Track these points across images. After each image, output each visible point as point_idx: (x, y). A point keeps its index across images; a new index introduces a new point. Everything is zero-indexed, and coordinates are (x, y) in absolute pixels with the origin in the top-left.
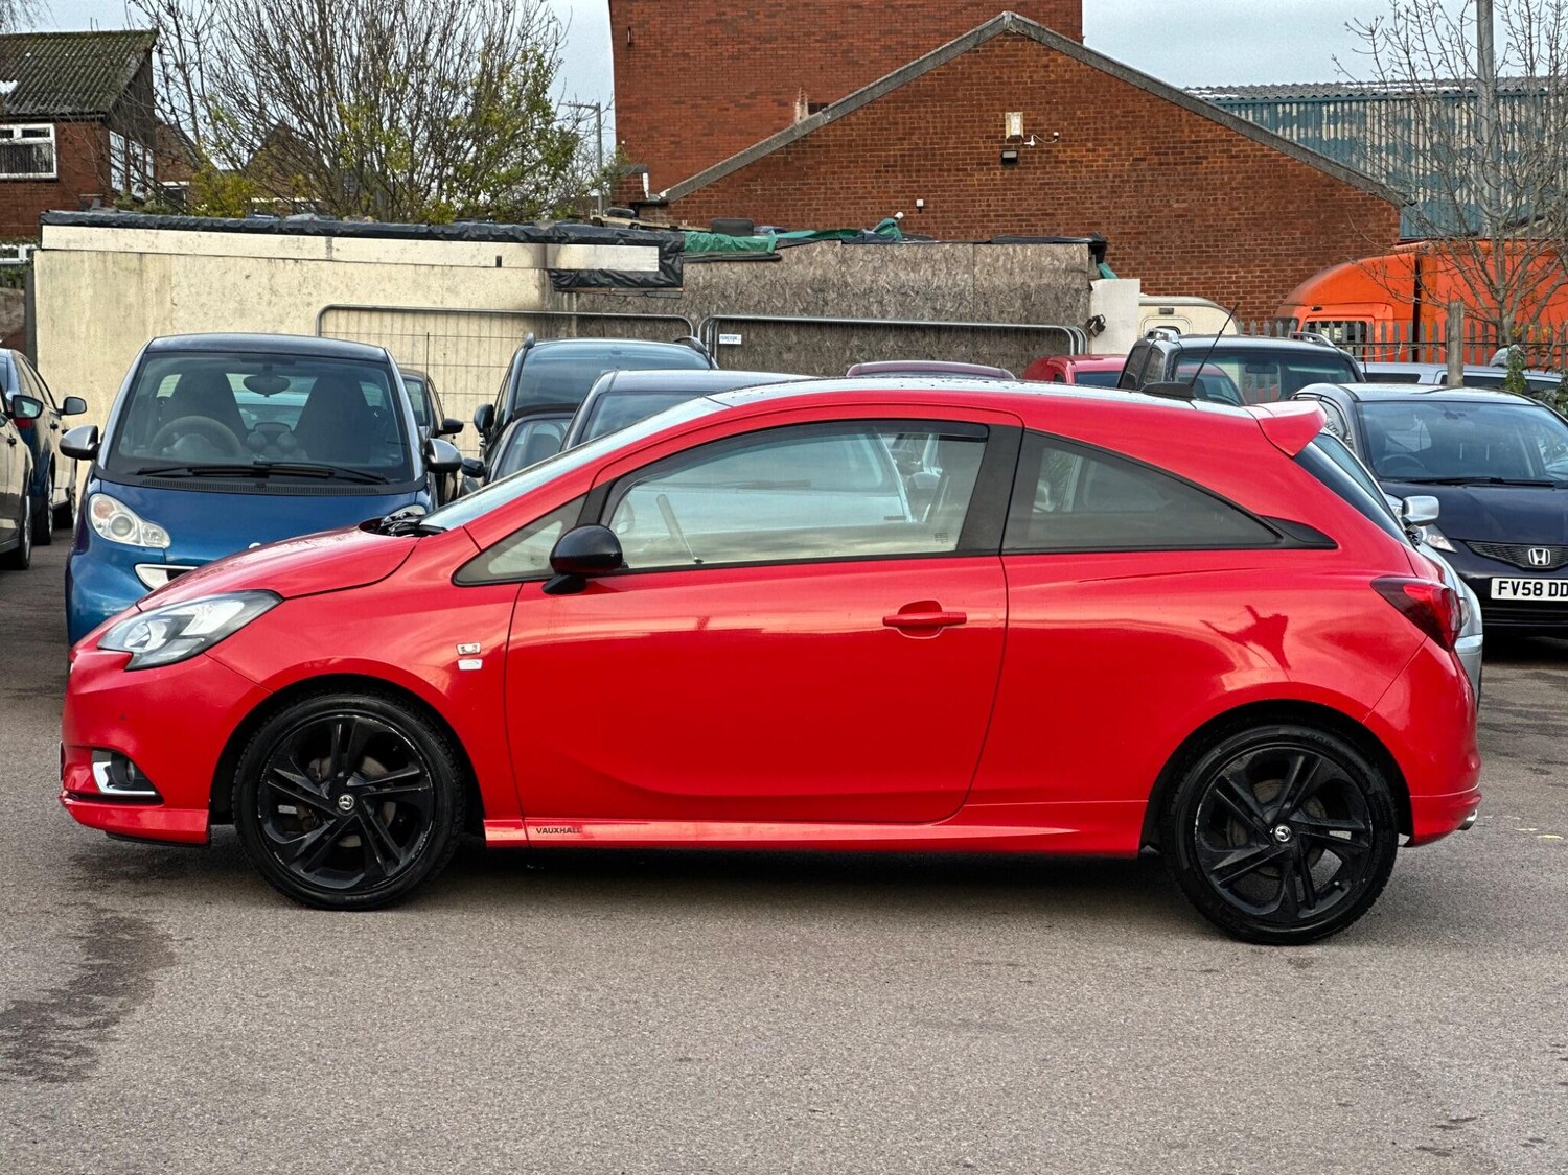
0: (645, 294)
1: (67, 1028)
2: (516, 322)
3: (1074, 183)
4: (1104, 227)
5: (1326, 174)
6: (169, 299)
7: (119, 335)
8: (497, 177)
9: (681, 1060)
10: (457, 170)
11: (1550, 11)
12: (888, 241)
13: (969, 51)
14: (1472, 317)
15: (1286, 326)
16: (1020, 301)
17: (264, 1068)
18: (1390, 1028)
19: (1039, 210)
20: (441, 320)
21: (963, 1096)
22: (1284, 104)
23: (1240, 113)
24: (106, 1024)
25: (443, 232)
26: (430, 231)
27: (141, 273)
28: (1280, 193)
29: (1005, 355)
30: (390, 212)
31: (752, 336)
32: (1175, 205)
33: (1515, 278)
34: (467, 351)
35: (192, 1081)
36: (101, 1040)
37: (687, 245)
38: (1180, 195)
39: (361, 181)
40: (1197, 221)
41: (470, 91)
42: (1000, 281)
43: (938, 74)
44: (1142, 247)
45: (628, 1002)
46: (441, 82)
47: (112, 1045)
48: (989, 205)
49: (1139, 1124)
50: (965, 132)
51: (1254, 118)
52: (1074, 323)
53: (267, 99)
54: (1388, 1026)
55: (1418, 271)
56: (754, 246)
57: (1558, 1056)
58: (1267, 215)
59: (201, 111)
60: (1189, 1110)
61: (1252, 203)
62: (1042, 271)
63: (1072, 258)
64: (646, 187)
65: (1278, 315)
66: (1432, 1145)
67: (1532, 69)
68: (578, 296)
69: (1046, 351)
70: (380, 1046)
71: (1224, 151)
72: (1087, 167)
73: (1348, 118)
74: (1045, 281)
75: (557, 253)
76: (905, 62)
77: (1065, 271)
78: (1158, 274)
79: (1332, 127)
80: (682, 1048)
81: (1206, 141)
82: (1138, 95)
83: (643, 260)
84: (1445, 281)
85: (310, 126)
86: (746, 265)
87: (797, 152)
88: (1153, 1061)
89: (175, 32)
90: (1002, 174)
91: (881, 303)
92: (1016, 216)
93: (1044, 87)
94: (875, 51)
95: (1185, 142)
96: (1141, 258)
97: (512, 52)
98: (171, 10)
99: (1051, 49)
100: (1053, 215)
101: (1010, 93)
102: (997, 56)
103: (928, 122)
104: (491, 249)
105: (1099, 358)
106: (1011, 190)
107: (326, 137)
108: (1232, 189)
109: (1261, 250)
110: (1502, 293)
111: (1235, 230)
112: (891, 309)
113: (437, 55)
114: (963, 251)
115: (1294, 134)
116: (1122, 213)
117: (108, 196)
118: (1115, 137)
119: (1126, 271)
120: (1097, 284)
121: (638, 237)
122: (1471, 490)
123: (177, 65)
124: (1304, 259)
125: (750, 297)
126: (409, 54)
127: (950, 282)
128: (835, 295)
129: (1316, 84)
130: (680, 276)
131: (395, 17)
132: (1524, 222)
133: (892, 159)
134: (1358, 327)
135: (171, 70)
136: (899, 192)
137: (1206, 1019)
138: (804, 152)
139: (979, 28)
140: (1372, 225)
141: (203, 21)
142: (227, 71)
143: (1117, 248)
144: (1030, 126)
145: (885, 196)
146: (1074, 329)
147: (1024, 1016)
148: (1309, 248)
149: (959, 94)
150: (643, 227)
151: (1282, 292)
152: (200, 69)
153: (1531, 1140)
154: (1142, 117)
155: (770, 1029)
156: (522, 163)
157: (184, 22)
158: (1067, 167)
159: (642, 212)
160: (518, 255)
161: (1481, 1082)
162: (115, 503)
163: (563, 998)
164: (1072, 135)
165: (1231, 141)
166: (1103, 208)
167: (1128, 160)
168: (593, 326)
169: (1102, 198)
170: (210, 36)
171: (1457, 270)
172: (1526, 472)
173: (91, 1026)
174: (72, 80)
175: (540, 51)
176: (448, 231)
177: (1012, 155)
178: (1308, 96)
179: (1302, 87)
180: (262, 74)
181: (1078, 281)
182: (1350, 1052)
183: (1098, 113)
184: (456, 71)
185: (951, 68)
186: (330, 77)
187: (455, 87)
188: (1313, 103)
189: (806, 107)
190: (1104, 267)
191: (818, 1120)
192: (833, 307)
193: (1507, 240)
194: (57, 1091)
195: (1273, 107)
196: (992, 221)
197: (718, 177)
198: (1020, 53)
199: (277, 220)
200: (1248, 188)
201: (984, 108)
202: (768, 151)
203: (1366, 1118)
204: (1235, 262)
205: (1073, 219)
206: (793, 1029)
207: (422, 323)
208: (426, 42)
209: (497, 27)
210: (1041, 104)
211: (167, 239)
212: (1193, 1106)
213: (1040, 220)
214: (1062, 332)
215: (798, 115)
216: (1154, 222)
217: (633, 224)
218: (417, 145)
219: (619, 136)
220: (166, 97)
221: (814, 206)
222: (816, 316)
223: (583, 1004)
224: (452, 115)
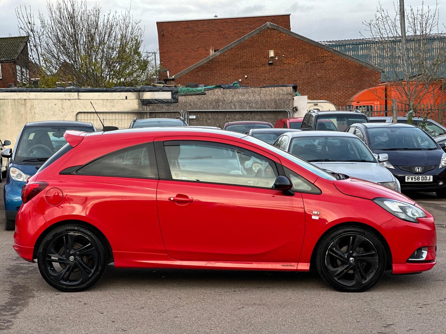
0: (168, 105)
1: (5, 315)
2: (132, 115)
3: (289, 69)
4: (298, 81)
5: (360, 64)
6: (33, 112)
7: (20, 123)
8: (126, 74)
9: (175, 317)
10: (114, 72)
11: (420, 16)
12: (236, 88)
13: (258, 34)
14: (402, 103)
15: (350, 107)
16: (274, 103)
17: (59, 324)
18: (372, 301)
19: (280, 77)
20: (111, 115)
21: (253, 323)
22: (348, 45)
23: (336, 48)
24: (16, 314)
25: (110, 90)
26: (107, 90)
27: (25, 105)
28: (347, 70)
29: (270, 119)
30: (96, 85)
31: (198, 116)
32: (318, 75)
33: (413, 92)
34: (118, 123)
35: (39, 328)
36: (14, 318)
37: (179, 91)
38: (319, 72)
39: (87, 76)
40: (324, 79)
41: (117, 50)
42: (268, 98)
43: (250, 40)
44: (309, 87)
45: (161, 302)
46: (109, 48)
47: (17, 319)
48: (265, 76)
49: (301, 329)
50: (258, 56)
51: (340, 49)
52: (289, 109)
53: (60, 54)
54: (371, 300)
55: (386, 91)
56: (198, 91)
57: (418, 307)
58: (344, 77)
59: (41, 58)
60: (315, 325)
61: (339, 73)
62: (280, 94)
63: (288, 91)
64: (168, 75)
65: (348, 104)
66: (382, 332)
67: (416, 33)
68: (149, 107)
69: (282, 117)
70: (92, 317)
71: (331, 59)
72: (292, 65)
73: (366, 48)
74: (281, 97)
75: (143, 95)
76: (241, 37)
77: (286, 94)
78: (314, 94)
79: (362, 51)
80: (176, 314)
81: (326, 56)
82: (306, 44)
83: (167, 96)
84: (393, 93)
85: (72, 61)
86: (196, 96)
87: (211, 64)
88: (306, 312)
89: (33, 37)
90: (269, 68)
91: (234, 105)
92: (273, 79)
93: (280, 43)
94: (232, 34)
95: (320, 57)
96: (309, 90)
97: (128, 39)
98: (32, 30)
99: (281, 32)
100: (284, 78)
101: (270, 45)
102: (266, 35)
103: (247, 54)
104: (124, 94)
105: (297, 118)
106: (271, 72)
107: (77, 65)
108: (333, 69)
109: (342, 86)
110: (410, 96)
111: (335, 81)
112: (238, 107)
113: (107, 40)
114: (257, 90)
115: (351, 53)
116: (303, 77)
117: (16, 83)
118: (300, 56)
119: (305, 94)
120: (295, 98)
121: (165, 89)
122: (398, 151)
123: (34, 46)
124: (354, 88)
125: (197, 105)
126: (99, 40)
127: (254, 99)
128: (221, 104)
129: (357, 39)
130: (177, 100)
131: (95, 30)
132: (415, 76)
133: (237, 64)
134: (370, 107)
135: (32, 47)
136: (240, 74)
137: (321, 300)
138: (213, 63)
139: (261, 27)
140: (373, 78)
141: (41, 33)
142: (48, 47)
143: (302, 87)
144: (276, 54)
145: (236, 75)
146: (289, 110)
147: (271, 302)
148: (356, 85)
149: (256, 46)
150: (167, 86)
151: (349, 98)
152: (41, 47)
153: (409, 329)
154: (307, 50)
155: (200, 308)
156: (133, 69)
157: (35, 34)
158: (287, 65)
159: (167, 82)
160: (132, 96)
161: (396, 314)
162: (17, 170)
163: (143, 302)
164: (288, 56)
165: (333, 56)
166: (298, 76)
167: (304, 62)
168: (154, 115)
169: (297, 73)
170: (43, 37)
171: (396, 90)
172: (414, 146)
173: (11, 314)
174: (5, 51)
175: (136, 38)
176: (112, 90)
177: (271, 62)
178: (355, 43)
179: (353, 40)
180: (58, 47)
181: (290, 97)
182: (360, 308)
183: (295, 49)
184: (113, 44)
185: (253, 38)
186: (78, 48)
187: (113, 49)
188: (356, 45)
189: (213, 51)
190: (297, 93)
191: (213, 332)
192: (221, 107)
193: (410, 81)
194: (2, 332)
195: (345, 46)
196: (266, 81)
197: (188, 71)
198: (272, 34)
199: (63, 88)
200: (338, 69)
201: (263, 49)
202: (202, 63)
203: (364, 325)
204: (335, 90)
205: (289, 79)
206: (207, 307)
207: (105, 116)
208: (104, 37)
209: (124, 32)
210: (279, 47)
211: (32, 95)
212: (316, 324)
213: (280, 80)
214: (286, 112)
215: (211, 53)
216: (312, 79)
217: (164, 86)
218: (103, 66)
219: (161, 61)
220: (31, 55)
221: (216, 78)
222: (216, 109)
223: (149, 303)
224: (112, 57)
